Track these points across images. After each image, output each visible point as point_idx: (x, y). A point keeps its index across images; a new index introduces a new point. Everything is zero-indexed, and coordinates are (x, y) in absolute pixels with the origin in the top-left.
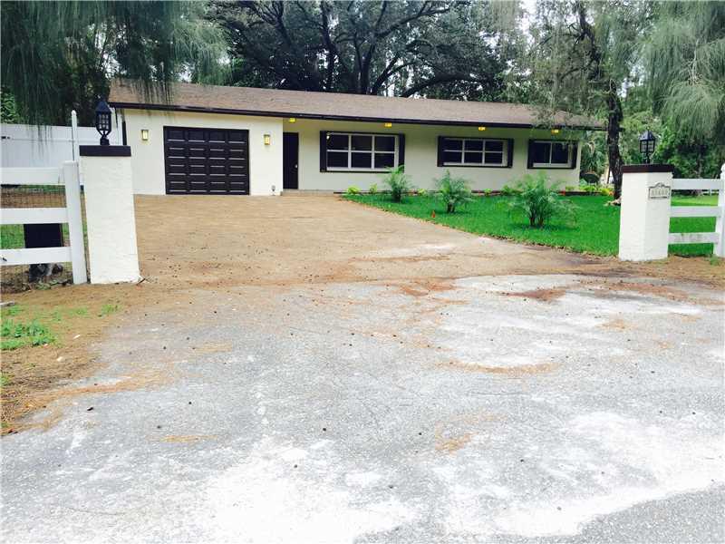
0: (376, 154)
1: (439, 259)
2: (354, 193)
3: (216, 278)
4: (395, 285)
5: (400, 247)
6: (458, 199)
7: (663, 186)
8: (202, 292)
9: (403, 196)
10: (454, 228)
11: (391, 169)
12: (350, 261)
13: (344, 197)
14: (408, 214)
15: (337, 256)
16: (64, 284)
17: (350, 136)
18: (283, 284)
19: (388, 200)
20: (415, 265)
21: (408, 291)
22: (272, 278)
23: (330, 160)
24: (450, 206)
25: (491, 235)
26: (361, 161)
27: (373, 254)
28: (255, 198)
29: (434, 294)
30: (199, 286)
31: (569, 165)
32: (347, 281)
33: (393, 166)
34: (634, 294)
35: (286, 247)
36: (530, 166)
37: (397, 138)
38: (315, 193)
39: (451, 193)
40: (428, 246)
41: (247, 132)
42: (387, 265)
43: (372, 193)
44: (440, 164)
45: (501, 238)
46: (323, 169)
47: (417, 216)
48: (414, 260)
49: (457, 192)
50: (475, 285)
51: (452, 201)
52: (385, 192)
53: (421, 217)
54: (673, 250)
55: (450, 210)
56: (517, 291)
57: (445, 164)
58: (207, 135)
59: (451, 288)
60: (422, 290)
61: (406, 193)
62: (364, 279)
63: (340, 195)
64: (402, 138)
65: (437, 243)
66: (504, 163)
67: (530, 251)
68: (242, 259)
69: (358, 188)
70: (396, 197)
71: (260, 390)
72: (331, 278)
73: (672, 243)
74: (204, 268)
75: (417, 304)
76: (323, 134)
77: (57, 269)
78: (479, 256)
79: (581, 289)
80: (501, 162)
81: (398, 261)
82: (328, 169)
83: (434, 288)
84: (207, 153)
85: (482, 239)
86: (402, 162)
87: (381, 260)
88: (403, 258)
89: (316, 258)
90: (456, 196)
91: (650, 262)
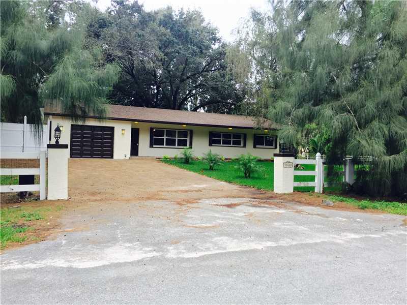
0: (178, 140)
1: (198, 191)
2: (167, 158)
3: (100, 198)
4: (174, 201)
5: (182, 186)
6: (215, 163)
7: (289, 162)
8: (95, 203)
9: (190, 160)
10: (210, 177)
11: (185, 147)
12: (158, 192)
13: (161, 160)
14: (190, 170)
15: (153, 189)
16: (36, 200)
17: (165, 130)
18: (128, 201)
19: (181, 163)
20: (186, 194)
21: (179, 204)
22: (123, 198)
23: (155, 142)
24: (211, 167)
25: (226, 181)
26: (171, 143)
27: (169, 189)
28: (116, 160)
29: (189, 205)
30: (93, 201)
31: (273, 147)
32: (155, 200)
33: (186, 146)
34: (267, 206)
35: (131, 185)
36: (255, 147)
37: (189, 132)
38: (147, 158)
39: (211, 161)
40: (196, 186)
41: (113, 128)
42: (174, 193)
43: (175, 158)
44: (210, 145)
45: (230, 182)
46: (151, 146)
47: (195, 171)
48: (186, 191)
49: (214, 160)
50: (207, 202)
51: (212, 164)
52: (181, 159)
53: (197, 172)
54: (296, 189)
55: (211, 169)
56: (222, 204)
57: (213, 145)
58: (93, 129)
59: (197, 202)
60: (185, 203)
61: (192, 159)
62: (162, 199)
63: (159, 160)
64: (191, 132)
65: (200, 185)
66: (242, 145)
67: (240, 189)
68: (110, 191)
69: (168, 156)
70: (187, 161)
71: (118, 232)
72: (148, 198)
73: (295, 186)
74: (93, 194)
75: (180, 208)
76: (152, 129)
77: (30, 194)
78: (215, 190)
79: (248, 204)
80: (240, 145)
81: (179, 192)
82: (154, 146)
83: (190, 203)
84: (92, 137)
85: (222, 182)
86: (191, 144)
87: (172, 191)
88: (182, 191)
89: (144, 190)
90: (214, 162)
91: (284, 194)
